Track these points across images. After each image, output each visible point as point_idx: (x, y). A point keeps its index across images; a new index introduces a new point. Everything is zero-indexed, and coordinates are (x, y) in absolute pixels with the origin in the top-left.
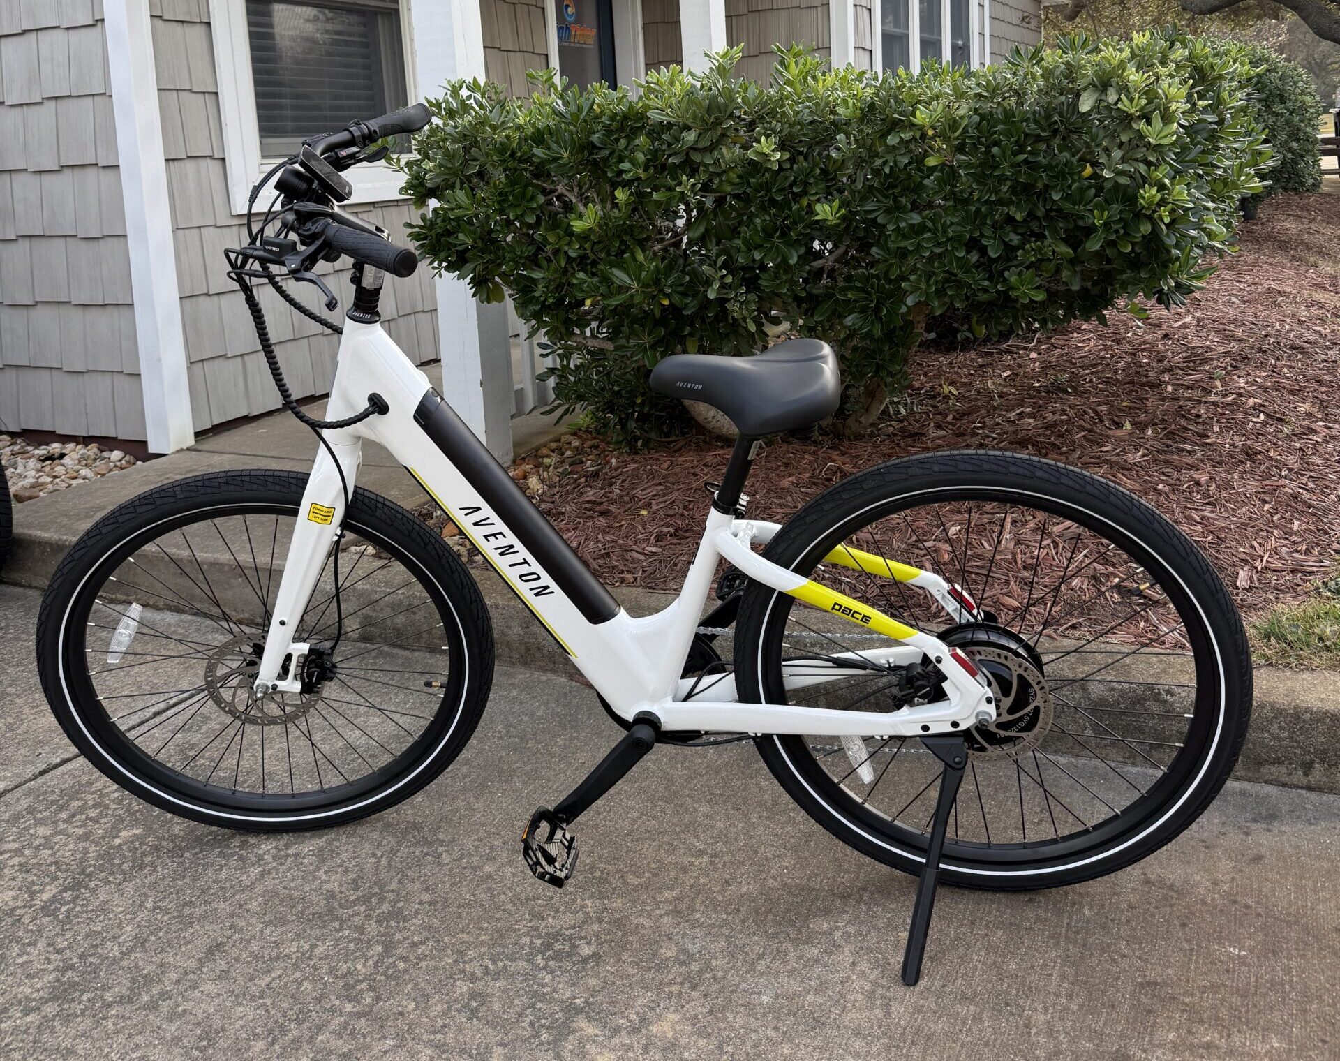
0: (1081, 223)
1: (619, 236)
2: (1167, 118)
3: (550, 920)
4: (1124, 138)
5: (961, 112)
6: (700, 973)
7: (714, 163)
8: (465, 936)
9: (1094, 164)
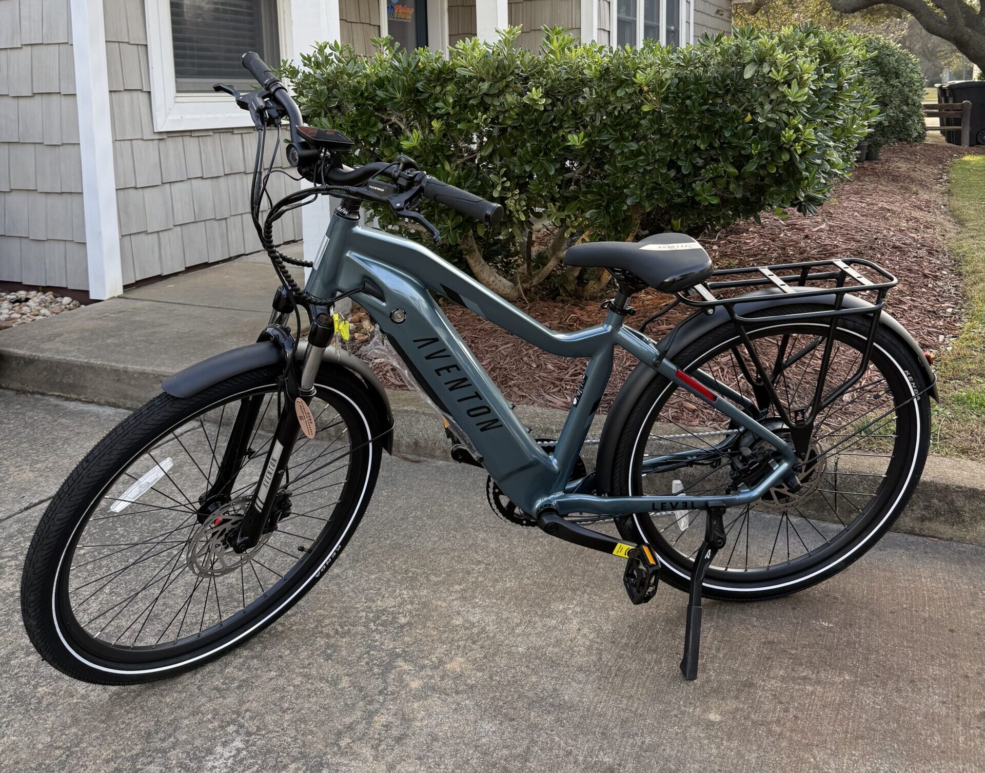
0: (743, 152)
1: (433, 153)
2: (802, 84)
3: (379, 602)
4: (773, 97)
5: (667, 76)
6: (478, 634)
7: (500, 105)
8: (322, 611)
9: (754, 114)
